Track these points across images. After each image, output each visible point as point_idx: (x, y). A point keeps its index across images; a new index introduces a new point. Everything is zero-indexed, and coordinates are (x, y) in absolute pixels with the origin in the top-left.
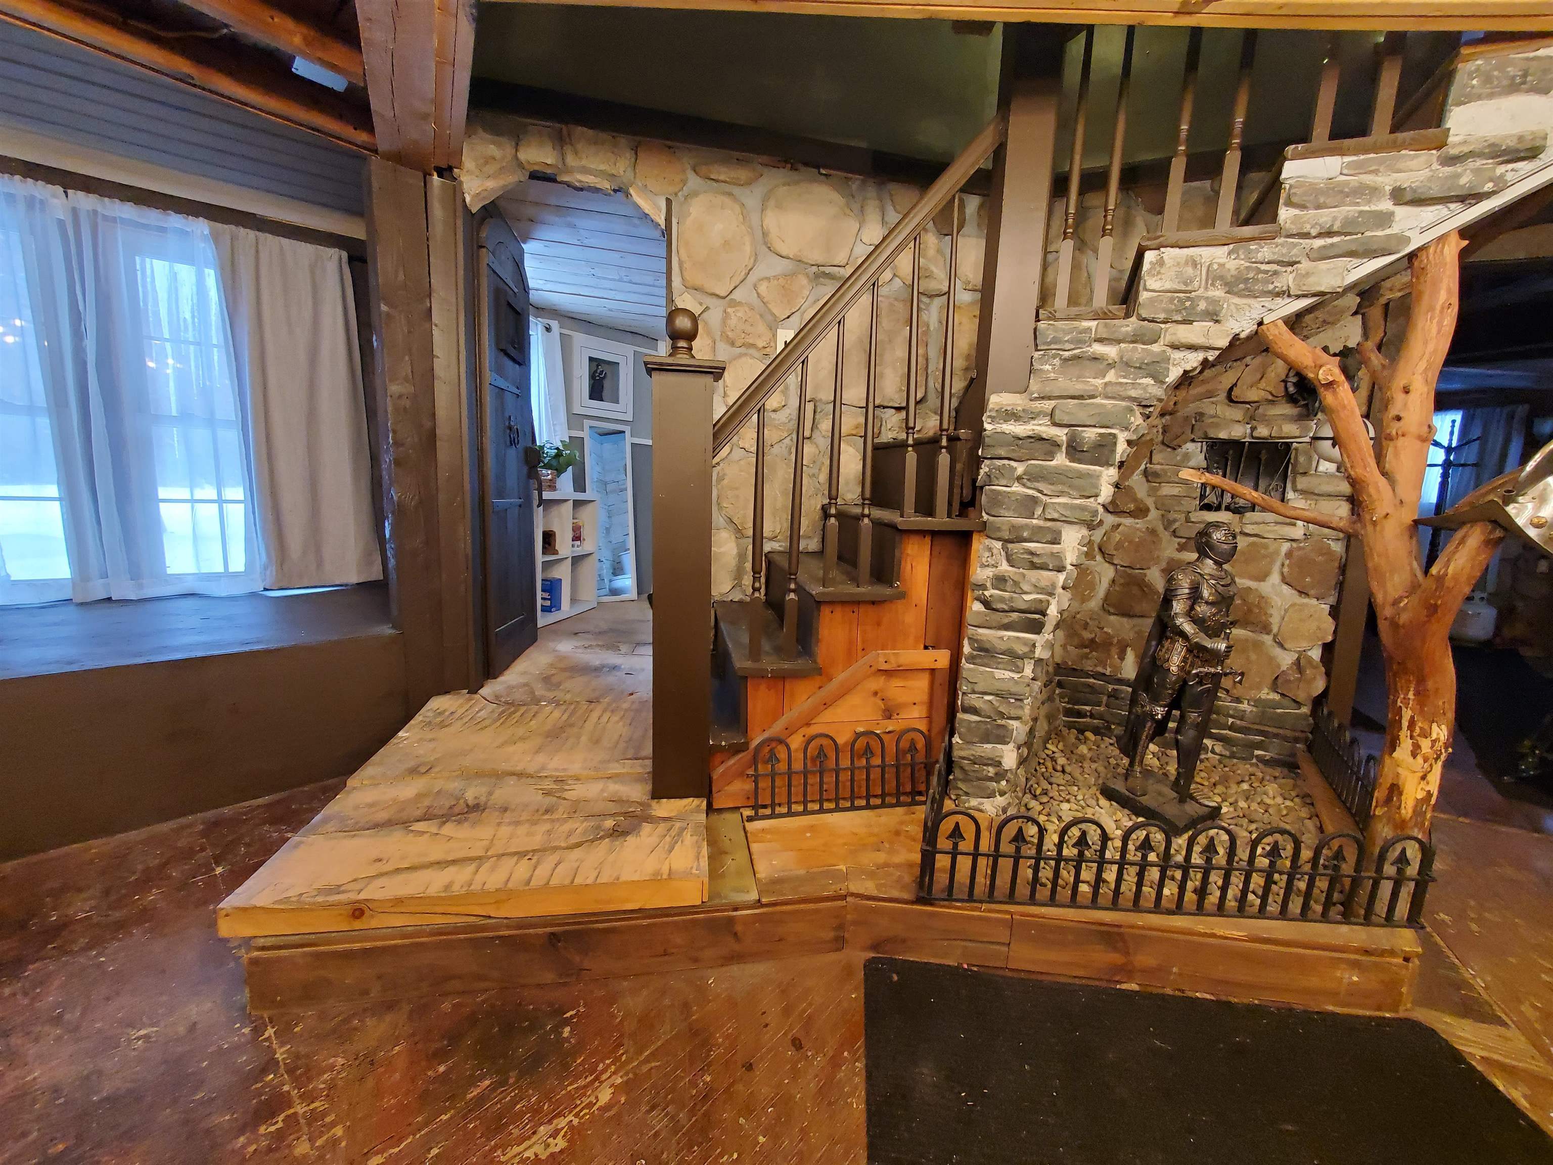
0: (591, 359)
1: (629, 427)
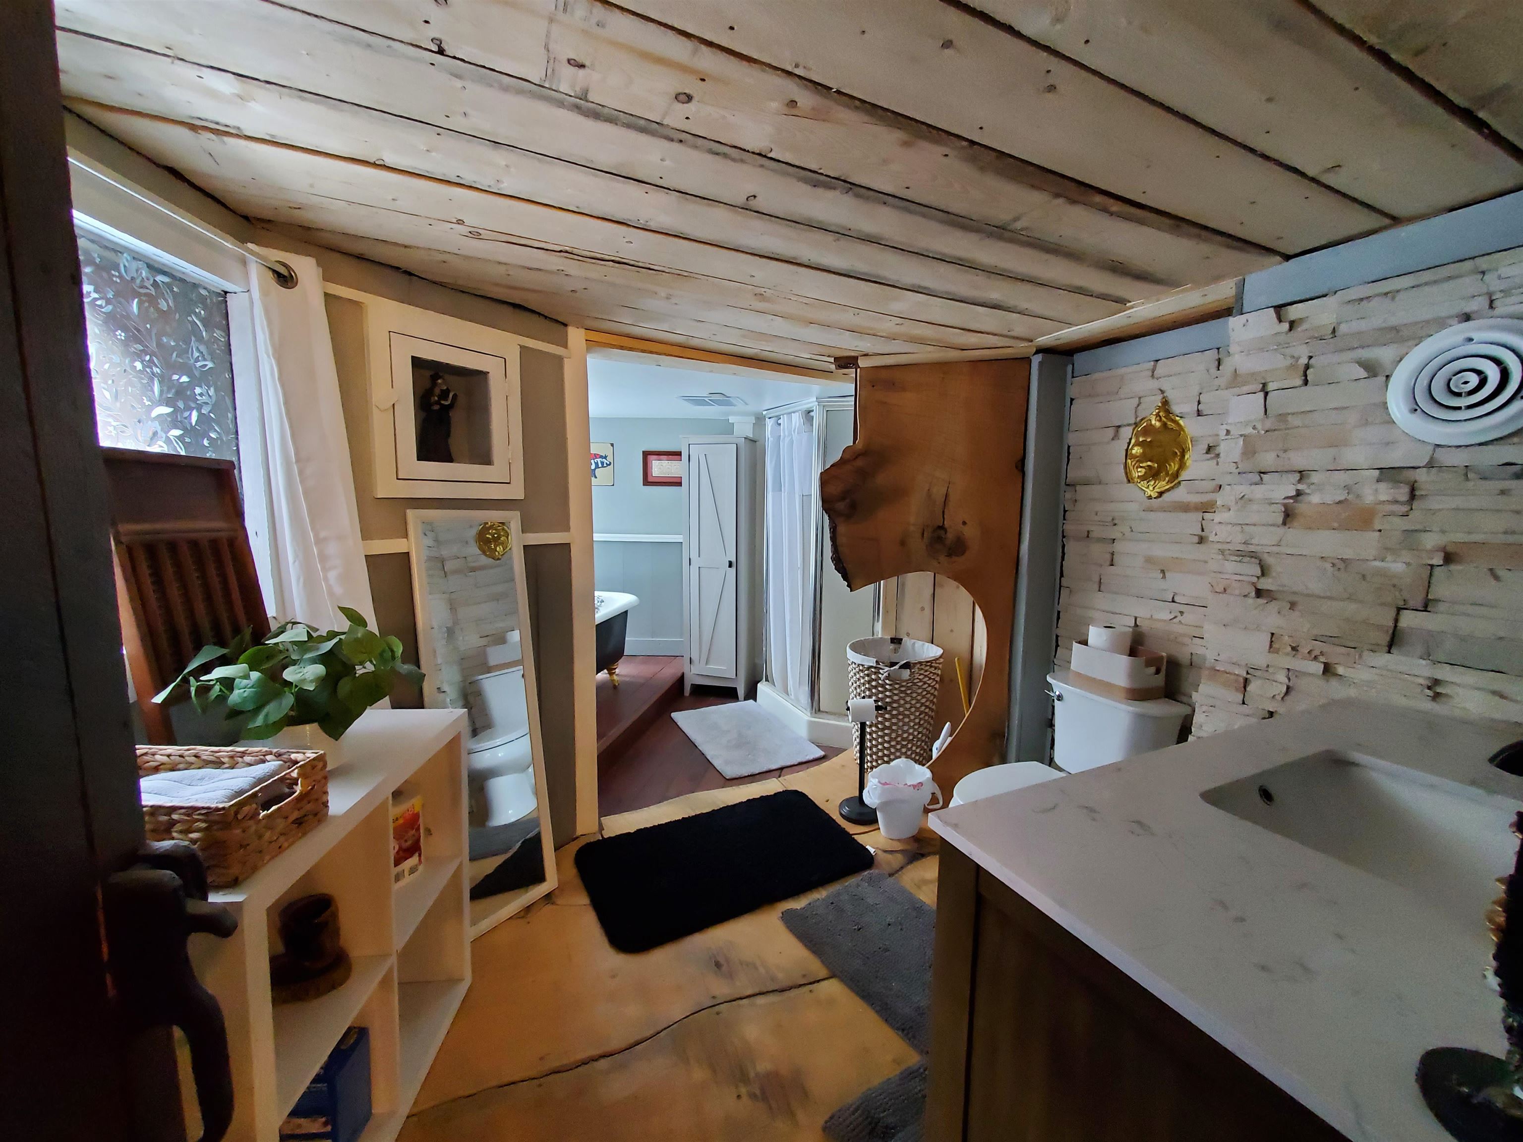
0: (417, 363)
1: (518, 514)
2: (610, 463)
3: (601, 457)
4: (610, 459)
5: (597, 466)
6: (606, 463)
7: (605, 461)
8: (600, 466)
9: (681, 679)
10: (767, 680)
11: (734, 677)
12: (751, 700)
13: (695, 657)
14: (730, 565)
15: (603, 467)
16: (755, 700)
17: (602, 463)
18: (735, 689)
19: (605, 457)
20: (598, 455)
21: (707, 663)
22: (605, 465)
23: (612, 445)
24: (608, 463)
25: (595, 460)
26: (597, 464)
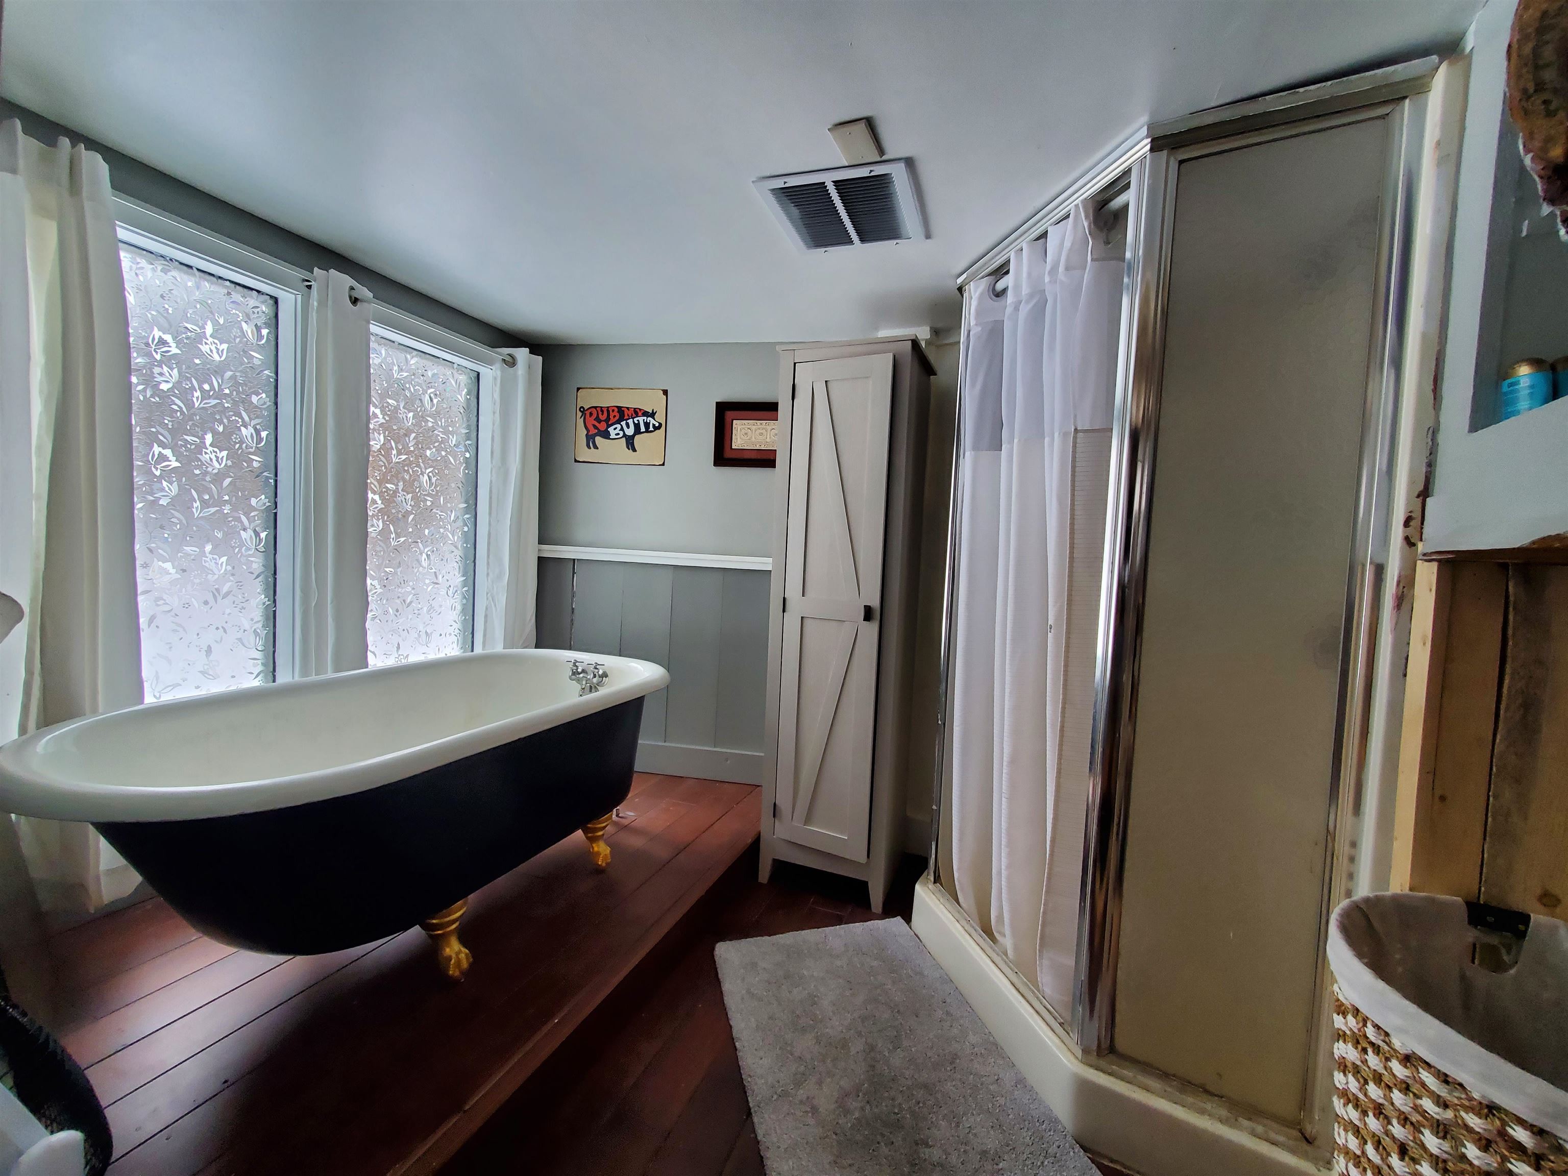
2: (660, 425)
3: (646, 414)
4: (660, 417)
5: (637, 431)
6: (654, 425)
7: (652, 421)
8: (643, 429)
9: (754, 848)
10: (937, 880)
11: (863, 859)
12: (899, 919)
13: (784, 802)
14: (868, 614)
15: (647, 431)
16: (908, 919)
17: (647, 425)
18: (864, 885)
19: (652, 415)
20: (640, 409)
21: (808, 820)
22: (651, 429)
23: (665, 392)
24: (657, 425)
25: (635, 420)
26: (637, 426)
